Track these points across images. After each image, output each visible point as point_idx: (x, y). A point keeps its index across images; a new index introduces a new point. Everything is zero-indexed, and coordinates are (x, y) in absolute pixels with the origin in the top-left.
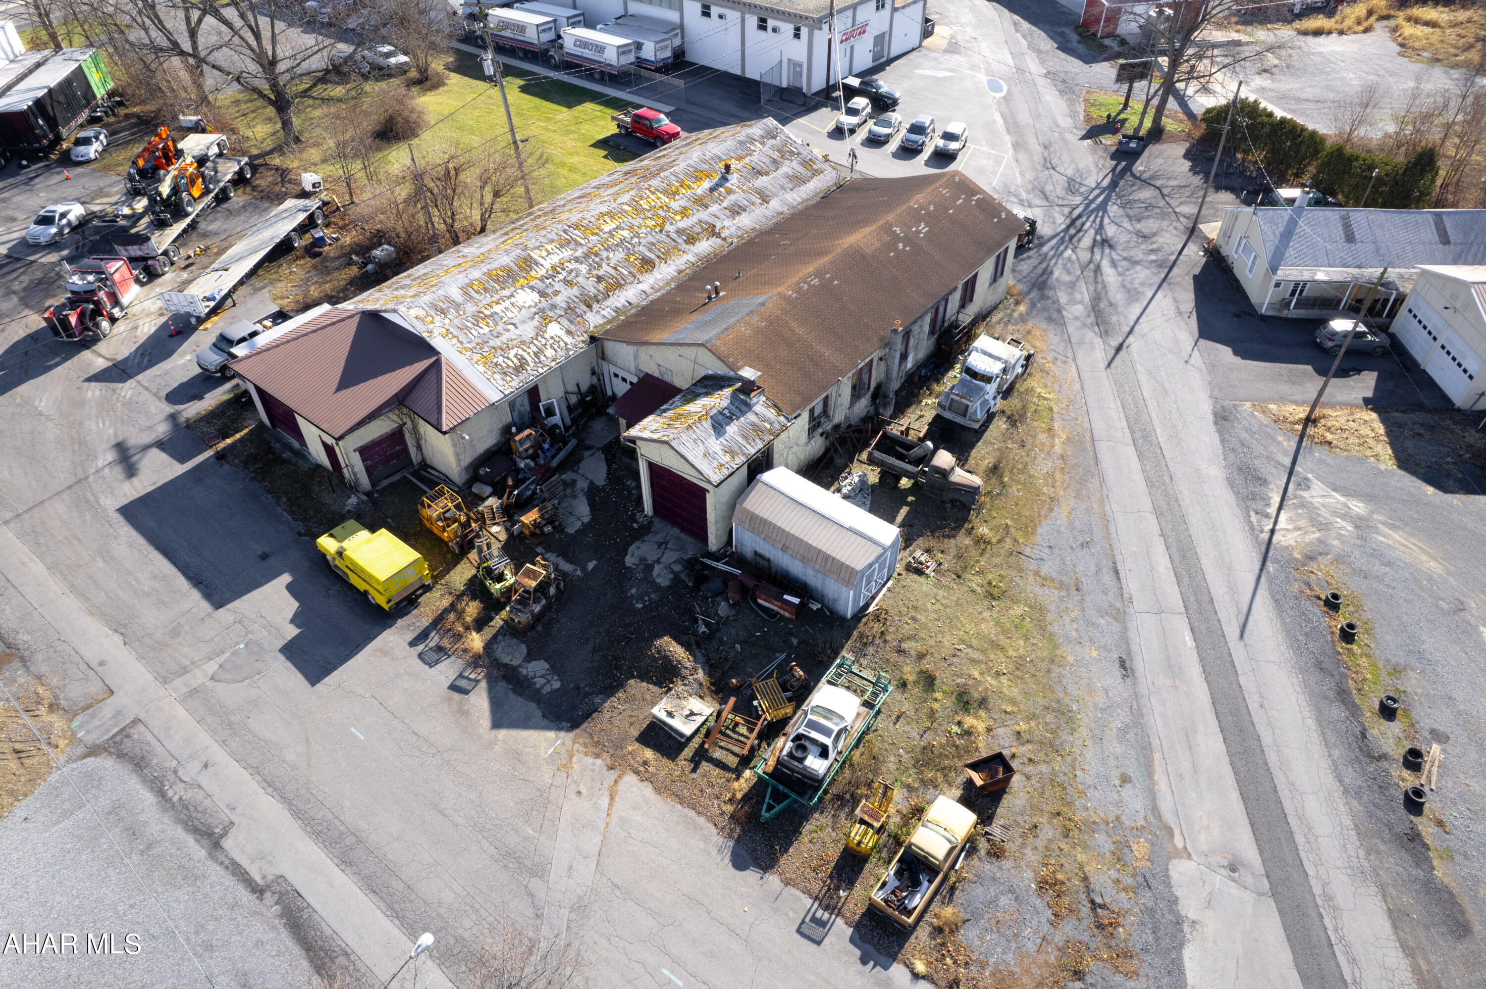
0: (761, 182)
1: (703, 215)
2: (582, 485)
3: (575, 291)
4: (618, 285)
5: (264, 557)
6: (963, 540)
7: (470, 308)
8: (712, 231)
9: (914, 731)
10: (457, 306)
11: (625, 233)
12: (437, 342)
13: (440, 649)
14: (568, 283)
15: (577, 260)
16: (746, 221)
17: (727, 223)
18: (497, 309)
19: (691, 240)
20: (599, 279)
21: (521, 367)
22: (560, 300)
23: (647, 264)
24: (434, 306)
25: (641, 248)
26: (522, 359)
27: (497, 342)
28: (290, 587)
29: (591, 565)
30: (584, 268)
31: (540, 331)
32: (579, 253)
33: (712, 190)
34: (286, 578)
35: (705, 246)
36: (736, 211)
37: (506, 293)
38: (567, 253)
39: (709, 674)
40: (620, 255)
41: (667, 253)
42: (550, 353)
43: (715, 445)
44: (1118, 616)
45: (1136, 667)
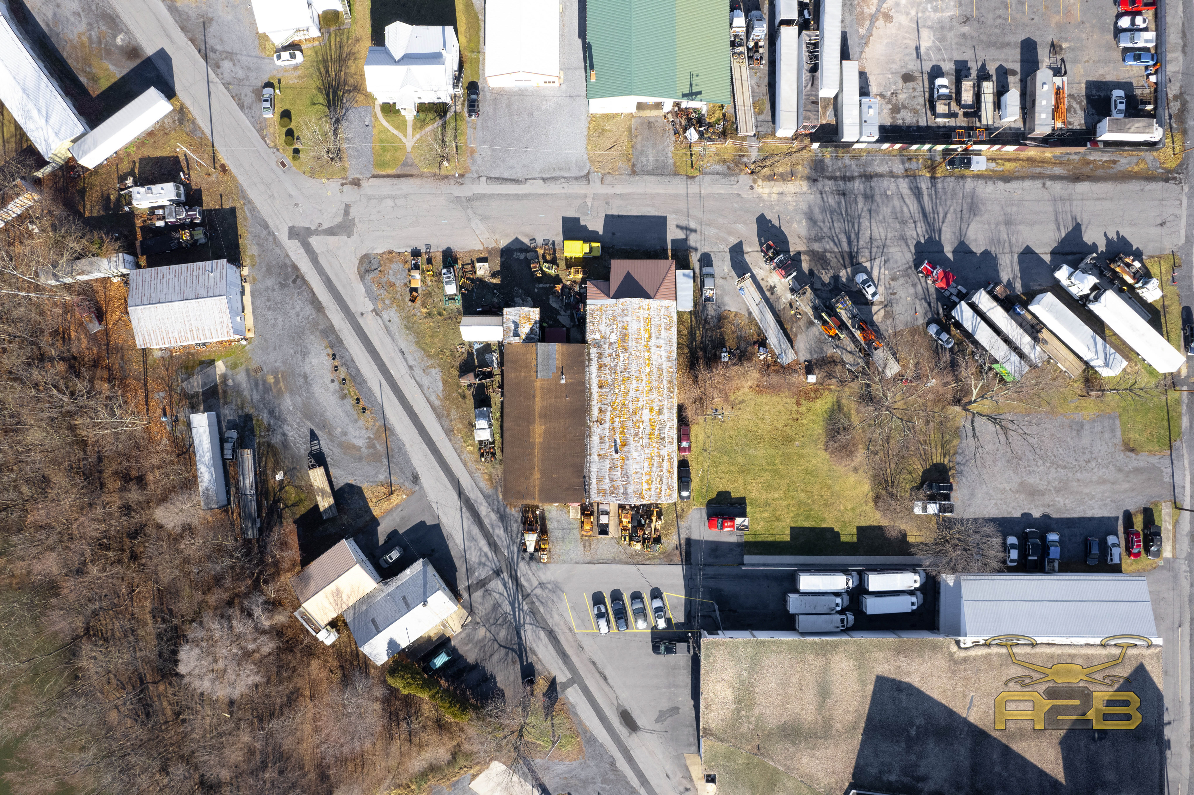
0: (607, 465)
1: (607, 425)
2: (562, 313)
3: (606, 354)
4: (599, 369)
5: (614, 234)
6: (457, 364)
7: (619, 319)
8: (599, 422)
9: (436, 300)
10: (623, 316)
11: (617, 391)
12: (614, 301)
13: (547, 244)
14: (610, 355)
15: (616, 365)
16: (595, 438)
17: (599, 430)
18: (615, 326)
19: (600, 410)
20: (605, 366)
21: (592, 315)
22: (606, 347)
23: (601, 386)
24: (627, 309)
25: (608, 390)
26: (595, 318)
27: (604, 316)
28: (597, 232)
29: (536, 290)
30: (613, 365)
31: (600, 332)
32: (618, 368)
33: (615, 441)
34: (601, 233)
35: (595, 412)
36: (602, 438)
37: (618, 333)
38: (621, 364)
39: (485, 282)
40: (610, 381)
41: (600, 396)
42: (591, 328)
43: (512, 318)
44: (411, 368)
45: (400, 355)
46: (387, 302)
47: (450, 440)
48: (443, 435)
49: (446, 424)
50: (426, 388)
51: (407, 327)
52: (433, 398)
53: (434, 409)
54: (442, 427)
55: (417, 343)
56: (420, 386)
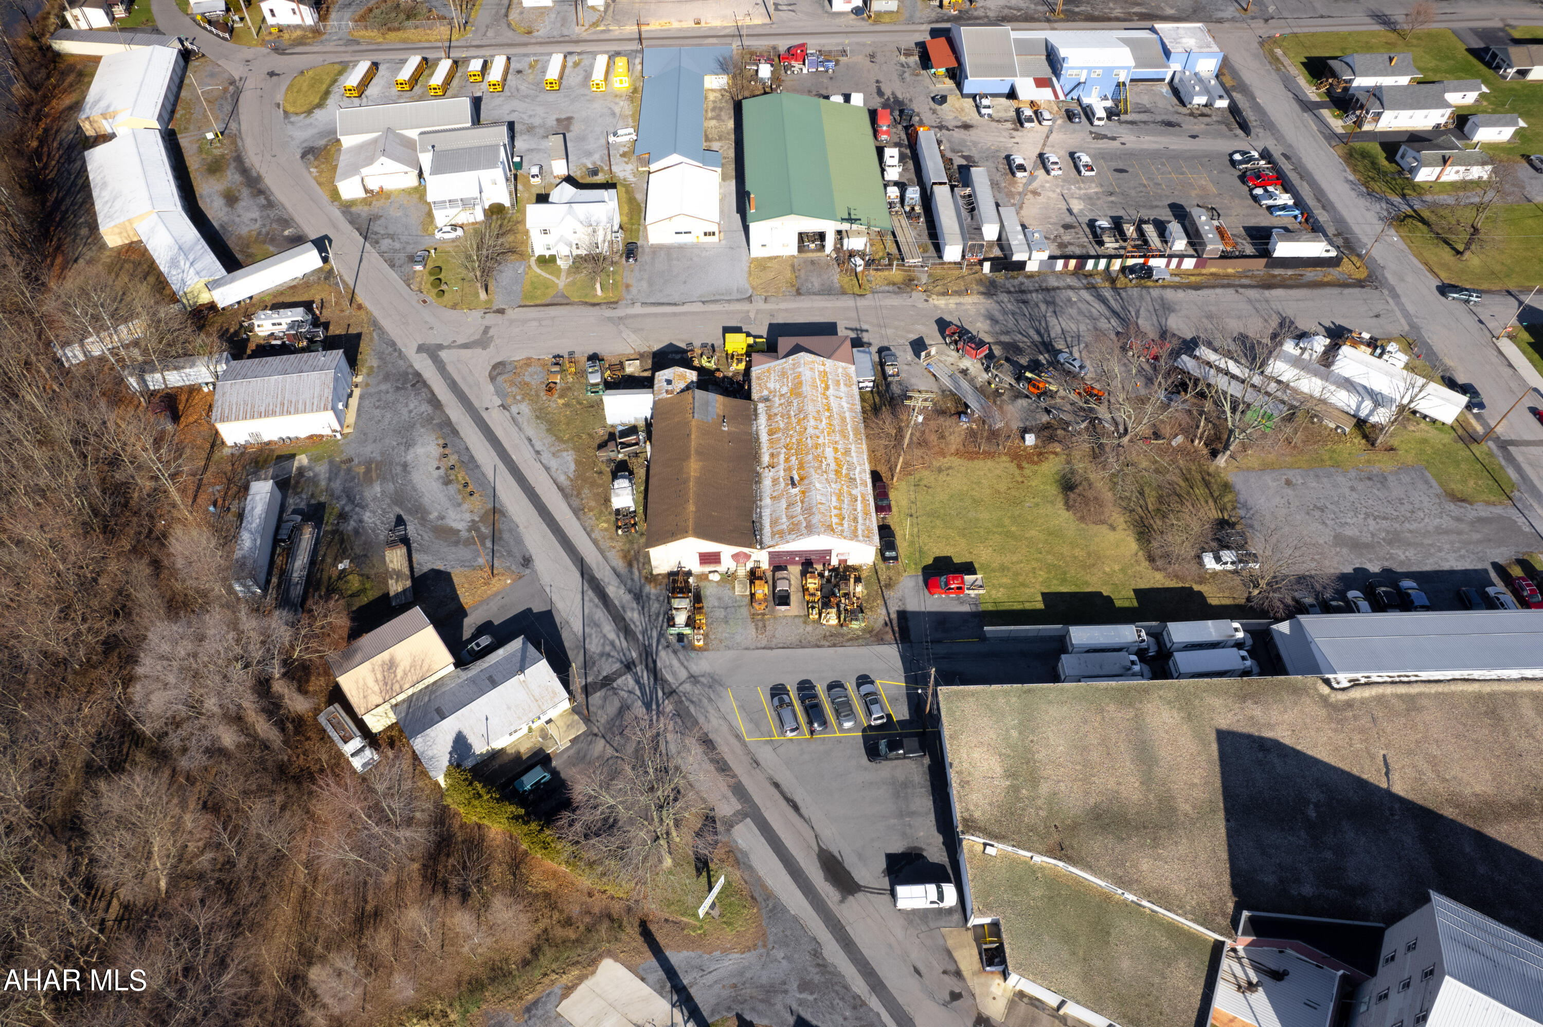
0: (784, 504)
1: (782, 467)
3: (776, 405)
4: (770, 418)
5: (779, 331)
6: (595, 445)
8: (771, 466)
9: (576, 393)
10: (794, 369)
11: (791, 433)
13: (705, 347)
14: (781, 404)
15: (789, 411)
16: (767, 483)
17: (771, 474)
18: (785, 380)
19: (772, 455)
20: (776, 415)
21: (758, 380)
22: (776, 399)
23: (771, 433)
24: (798, 362)
25: (780, 435)
26: (762, 381)
27: (772, 375)
30: (785, 412)
31: (767, 388)
32: (791, 413)
33: (792, 478)
35: (766, 459)
36: (775, 481)
37: (790, 384)
38: (795, 409)
39: (634, 376)
40: (782, 425)
41: (771, 442)
42: (758, 388)
43: (665, 377)
44: (538, 452)
45: (526, 442)
46: (519, 397)
47: (578, 518)
48: (569, 514)
49: (576, 503)
50: (553, 470)
51: (537, 417)
52: (562, 479)
53: (561, 489)
54: (570, 506)
55: (548, 430)
56: (547, 469)
